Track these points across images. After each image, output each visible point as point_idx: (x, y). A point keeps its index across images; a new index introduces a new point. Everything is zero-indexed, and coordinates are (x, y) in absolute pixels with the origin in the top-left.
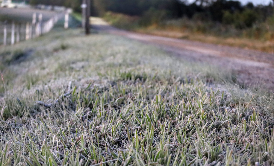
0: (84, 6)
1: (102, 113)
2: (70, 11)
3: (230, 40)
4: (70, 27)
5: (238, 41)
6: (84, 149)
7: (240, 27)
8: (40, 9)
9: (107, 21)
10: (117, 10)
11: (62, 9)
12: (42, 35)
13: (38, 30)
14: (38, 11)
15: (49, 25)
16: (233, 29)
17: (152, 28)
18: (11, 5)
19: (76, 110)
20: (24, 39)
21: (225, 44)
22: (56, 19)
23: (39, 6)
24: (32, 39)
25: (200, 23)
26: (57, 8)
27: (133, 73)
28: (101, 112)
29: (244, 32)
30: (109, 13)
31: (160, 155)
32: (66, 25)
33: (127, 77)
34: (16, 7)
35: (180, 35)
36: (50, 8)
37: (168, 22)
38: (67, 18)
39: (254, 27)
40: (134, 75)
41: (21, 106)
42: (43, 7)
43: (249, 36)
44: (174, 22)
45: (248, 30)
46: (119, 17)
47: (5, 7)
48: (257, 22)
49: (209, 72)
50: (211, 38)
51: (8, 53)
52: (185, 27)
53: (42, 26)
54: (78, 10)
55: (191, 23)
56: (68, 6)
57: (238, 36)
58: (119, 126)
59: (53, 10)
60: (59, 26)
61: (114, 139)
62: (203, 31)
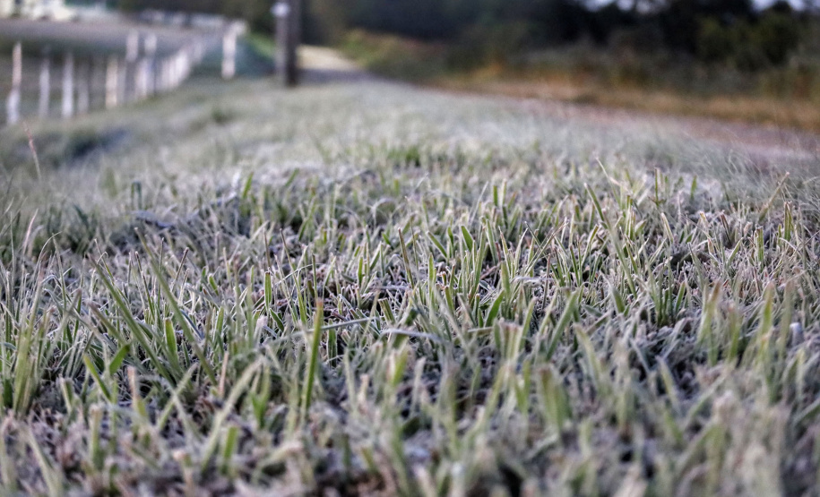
0: (281, 10)
1: (331, 232)
2: (238, 28)
3: (722, 105)
4: (241, 72)
5: (743, 105)
6: (274, 315)
7: (750, 66)
8: (149, 23)
9: (352, 57)
10: (380, 25)
11: (215, 23)
12: (156, 96)
13: (143, 80)
14: (144, 29)
15: (177, 68)
16: (729, 73)
17: (485, 75)
18: (62, 13)
19: (251, 232)
20: (102, 107)
21: (706, 115)
22: (199, 49)
23: (147, 14)
24: (125, 106)
25: (630, 56)
26: (202, 21)
27: (423, 149)
28: (326, 233)
29: (763, 79)
30: (356, 36)
31: (500, 309)
32: (229, 68)
33: (408, 159)
34: (76, 20)
35: (570, 91)
36: (178, 19)
37: (535, 57)
38: (230, 46)
39: (794, 61)
40: (428, 153)
41: (87, 226)
42: (159, 16)
43: (778, 89)
44: (552, 56)
45: (775, 72)
46: (389, 45)
47: (45, 18)
48: (801, 48)
49: (654, 142)
50: (663, 99)
51: (53, 138)
52: (585, 70)
53: (156, 70)
54: (263, 26)
55: (604, 58)
56: (233, 14)
57: (745, 90)
58: (379, 264)
59: (187, 25)
60: (206, 70)
61: (364, 295)
62: (641, 79)
